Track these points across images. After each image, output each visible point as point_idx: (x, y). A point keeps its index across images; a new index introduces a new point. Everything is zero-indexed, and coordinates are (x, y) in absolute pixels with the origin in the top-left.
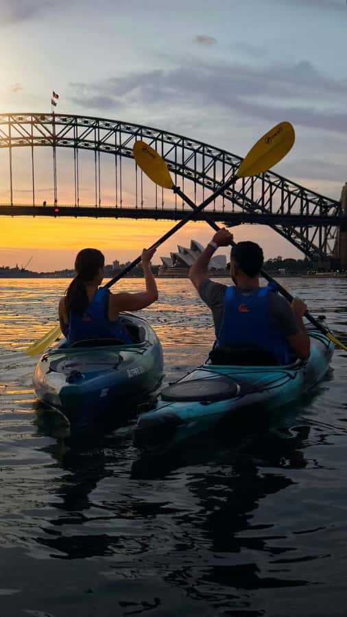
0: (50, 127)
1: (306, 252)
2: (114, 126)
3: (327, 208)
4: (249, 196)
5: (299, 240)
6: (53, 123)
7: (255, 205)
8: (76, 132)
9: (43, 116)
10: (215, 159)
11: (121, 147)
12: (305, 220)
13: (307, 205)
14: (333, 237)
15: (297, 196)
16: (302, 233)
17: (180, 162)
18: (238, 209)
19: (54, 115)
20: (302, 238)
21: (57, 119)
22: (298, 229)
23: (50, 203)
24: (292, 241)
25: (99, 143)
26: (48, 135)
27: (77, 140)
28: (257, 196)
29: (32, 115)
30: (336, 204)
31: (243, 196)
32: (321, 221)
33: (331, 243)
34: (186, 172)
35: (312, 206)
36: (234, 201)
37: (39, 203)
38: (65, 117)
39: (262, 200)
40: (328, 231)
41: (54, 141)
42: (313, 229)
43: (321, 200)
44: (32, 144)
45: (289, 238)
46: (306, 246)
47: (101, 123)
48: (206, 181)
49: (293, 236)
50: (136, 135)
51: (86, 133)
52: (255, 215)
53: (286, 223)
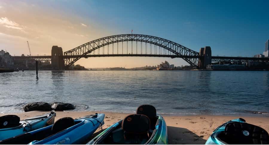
0: (131, 37)
1: (191, 64)
2: (145, 36)
3: (196, 54)
4: (177, 51)
5: (189, 61)
6: (132, 36)
7: (178, 54)
8: (137, 38)
9: (130, 35)
10: (169, 43)
11: (147, 41)
12: (191, 57)
13: (191, 53)
14: (197, 61)
15: (188, 51)
16: (190, 60)
17: (160, 44)
18: (174, 54)
19: (132, 35)
20: (190, 61)
22: (189, 59)
23: (131, 54)
24: (187, 62)
25: (142, 40)
26: (131, 39)
27: (137, 40)
28: (179, 52)
29: (127, 35)
30: (198, 53)
31: (175, 51)
32: (195, 57)
33: (197, 62)
34: (162, 46)
35: (192, 53)
36: (173, 52)
37: (128, 54)
38: (134, 35)
39: (180, 52)
40: (196, 59)
41: (132, 40)
42: (192, 59)
43: (194, 52)
44: (127, 41)
45: (187, 61)
46: (191, 63)
47: (142, 36)
48: (166, 48)
49: (188, 61)
50: (150, 38)
51: (139, 38)
52: (178, 56)
53: (186, 58)
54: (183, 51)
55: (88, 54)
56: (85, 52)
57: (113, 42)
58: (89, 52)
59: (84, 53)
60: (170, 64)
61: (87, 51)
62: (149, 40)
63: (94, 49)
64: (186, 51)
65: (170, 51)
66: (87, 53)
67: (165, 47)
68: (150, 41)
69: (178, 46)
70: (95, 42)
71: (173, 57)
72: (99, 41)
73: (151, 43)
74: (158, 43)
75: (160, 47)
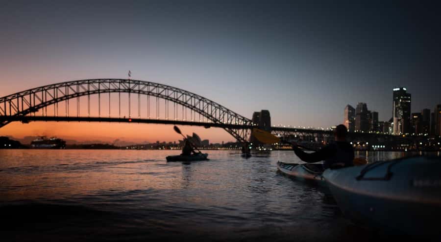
0: (128, 85)
1: (238, 140)
2: (156, 85)
3: (246, 122)
4: (214, 116)
5: (235, 135)
6: (129, 83)
7: (217, 120)
8: (139, 87)
9: (125, 80)
10: (200, 100)
11: (159, 94)
12: (238, 127)
13: (238, 121)
14: (248, 134)
15: (234, 116)
16: (236, 132)
17: (185, 101)
18: (210, 121)
19: (129, 80)
20: (236, 134)
21: (131, 82)
22: (234, 130)
23: (127, 117)
24: (232, 135)
25: (150, 92)
27: (139, 91)
28: (218, 117)
29: (120, 80)
30: (250, 120)
31: (212, 116)
32: (244, 127)
33: (249, 136)
34: (187, 105)
35: (240, 121)
36: (208, 118)
37: (122, 117)
38: (134, 82)
39: (220, 118)
40: (246, 131)
41: (129, 91)
42: (241, 130)
43: (244, 119)
44: (119, 92)
45: (231, 133)
46: (238, 137)
47: (150, 84)
48: (196, 109)
49: (233, 133)
50: (165, 89)
51: (143, 88)
52: (216, 124)
53: (229, 127)
54: (225, 116)
55: (29, 115)
56: (21, 110)
57: (88, 92)
58: (34, 109)
59: (19, 112)
60: (202, 139)
61: (26, 107)
62: (163, 93)
63: (44, 104)
64: (229, 116)
65: (201, 116)
66: (26, 112)
67: (193, 108)
68: (165, 94)
69: (216, 107)
70: (46, 90)
71: (207, 126)
72: (57, 88)
73: (168, 99)
74: (181, 99)
75: (184, 107)
